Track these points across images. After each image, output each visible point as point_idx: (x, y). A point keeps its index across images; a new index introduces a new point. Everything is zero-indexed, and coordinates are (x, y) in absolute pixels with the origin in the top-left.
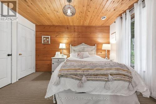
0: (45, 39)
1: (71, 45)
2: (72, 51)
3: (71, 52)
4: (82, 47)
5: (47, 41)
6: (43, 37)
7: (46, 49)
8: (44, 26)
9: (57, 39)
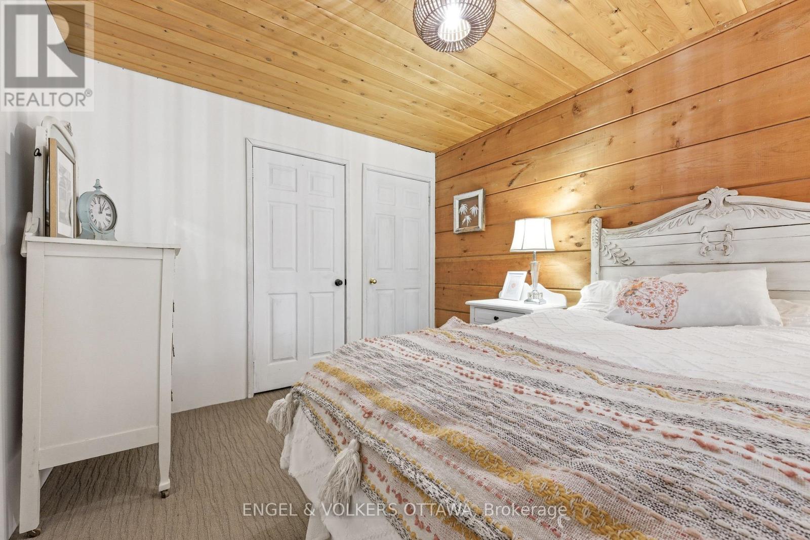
0: (464, 207)
1: (596, 223)
2: (607, 261)
3: (594, 269)
4: (706, 223)
5: (472, 216)
6: (457, 199)
7: (468, 259)
8: (461, 146)
9: (517, 198)
